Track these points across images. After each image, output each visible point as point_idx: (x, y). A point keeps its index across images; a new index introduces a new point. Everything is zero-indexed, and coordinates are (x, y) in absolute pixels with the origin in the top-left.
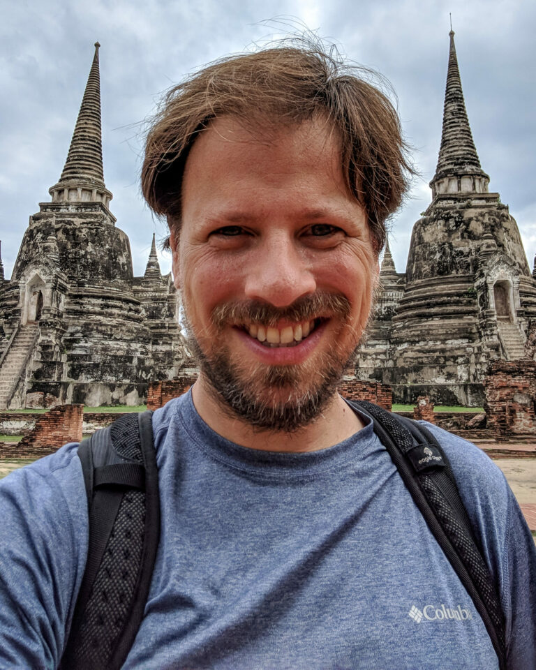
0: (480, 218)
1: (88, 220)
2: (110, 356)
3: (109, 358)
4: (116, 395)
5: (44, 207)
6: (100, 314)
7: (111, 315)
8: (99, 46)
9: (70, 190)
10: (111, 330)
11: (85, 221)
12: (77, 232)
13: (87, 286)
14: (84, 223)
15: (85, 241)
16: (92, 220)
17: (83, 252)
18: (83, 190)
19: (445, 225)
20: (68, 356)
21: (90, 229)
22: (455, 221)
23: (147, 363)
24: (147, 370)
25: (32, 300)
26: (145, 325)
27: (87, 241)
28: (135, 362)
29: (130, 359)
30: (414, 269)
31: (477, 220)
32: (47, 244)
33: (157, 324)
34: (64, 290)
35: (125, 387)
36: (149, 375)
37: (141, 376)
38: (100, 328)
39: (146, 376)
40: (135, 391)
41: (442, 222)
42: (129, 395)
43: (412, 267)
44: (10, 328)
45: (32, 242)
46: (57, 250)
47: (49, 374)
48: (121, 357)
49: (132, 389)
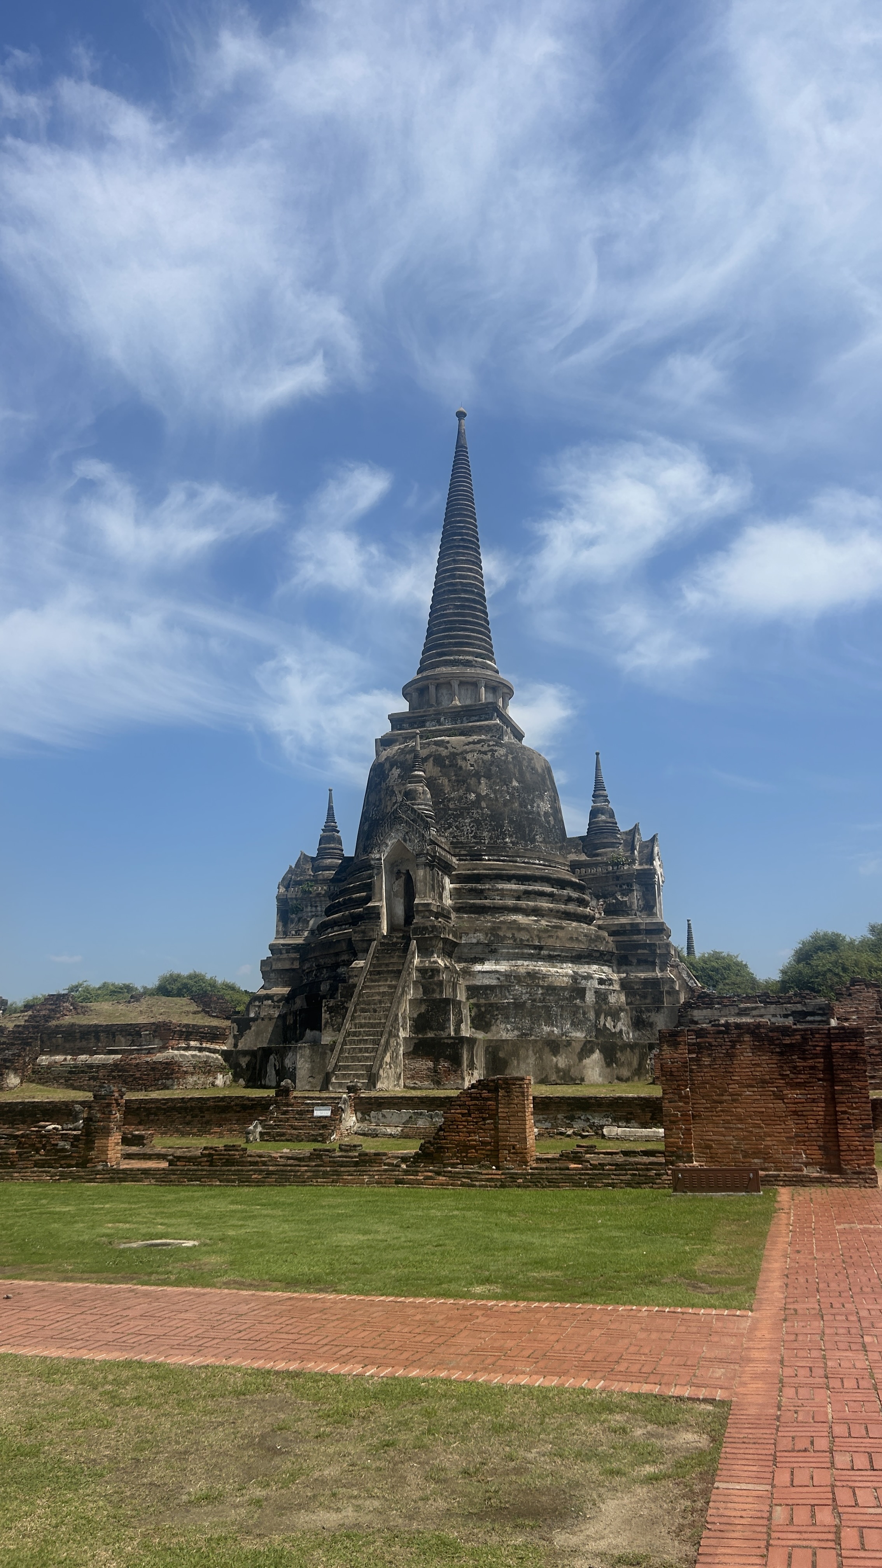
1: (475, 738)
2: (542, 987)
3: (540, 992)
4: (561, 1061)
5: (396, 720)
6: (516, 910)
7: (536, 912)
9: (438, 687)
10: (540, 938)
11: (471, 739)
12: (460, 762)
13: (487, 858)
14: (470, 743)
15: (474, 775)
16: (483, 737)
17: (473, 796)
18: (461, 684)
20: (469, 988)
21: (480, 752)
23: (612, 999)
24: (615, 1014)
25: (396, 889)
26: (600, 927)
27: (477, 775)
28: (590, 997)
29: (581, 993)
32: (410, 786)
33: (622, 925)
34: (447, 868)
35: (577, 1047)
36: (620, 1024)
37: (605, 1025)
38: (518, 935)
39: (614, 1027)
40: (597, 1055)
42: (587, 1061)
44: (363, 941)
45: (383, 785)
46: (429, 796)
47: (439, 1023)
48: (563, 989)
49: (592, 1051)
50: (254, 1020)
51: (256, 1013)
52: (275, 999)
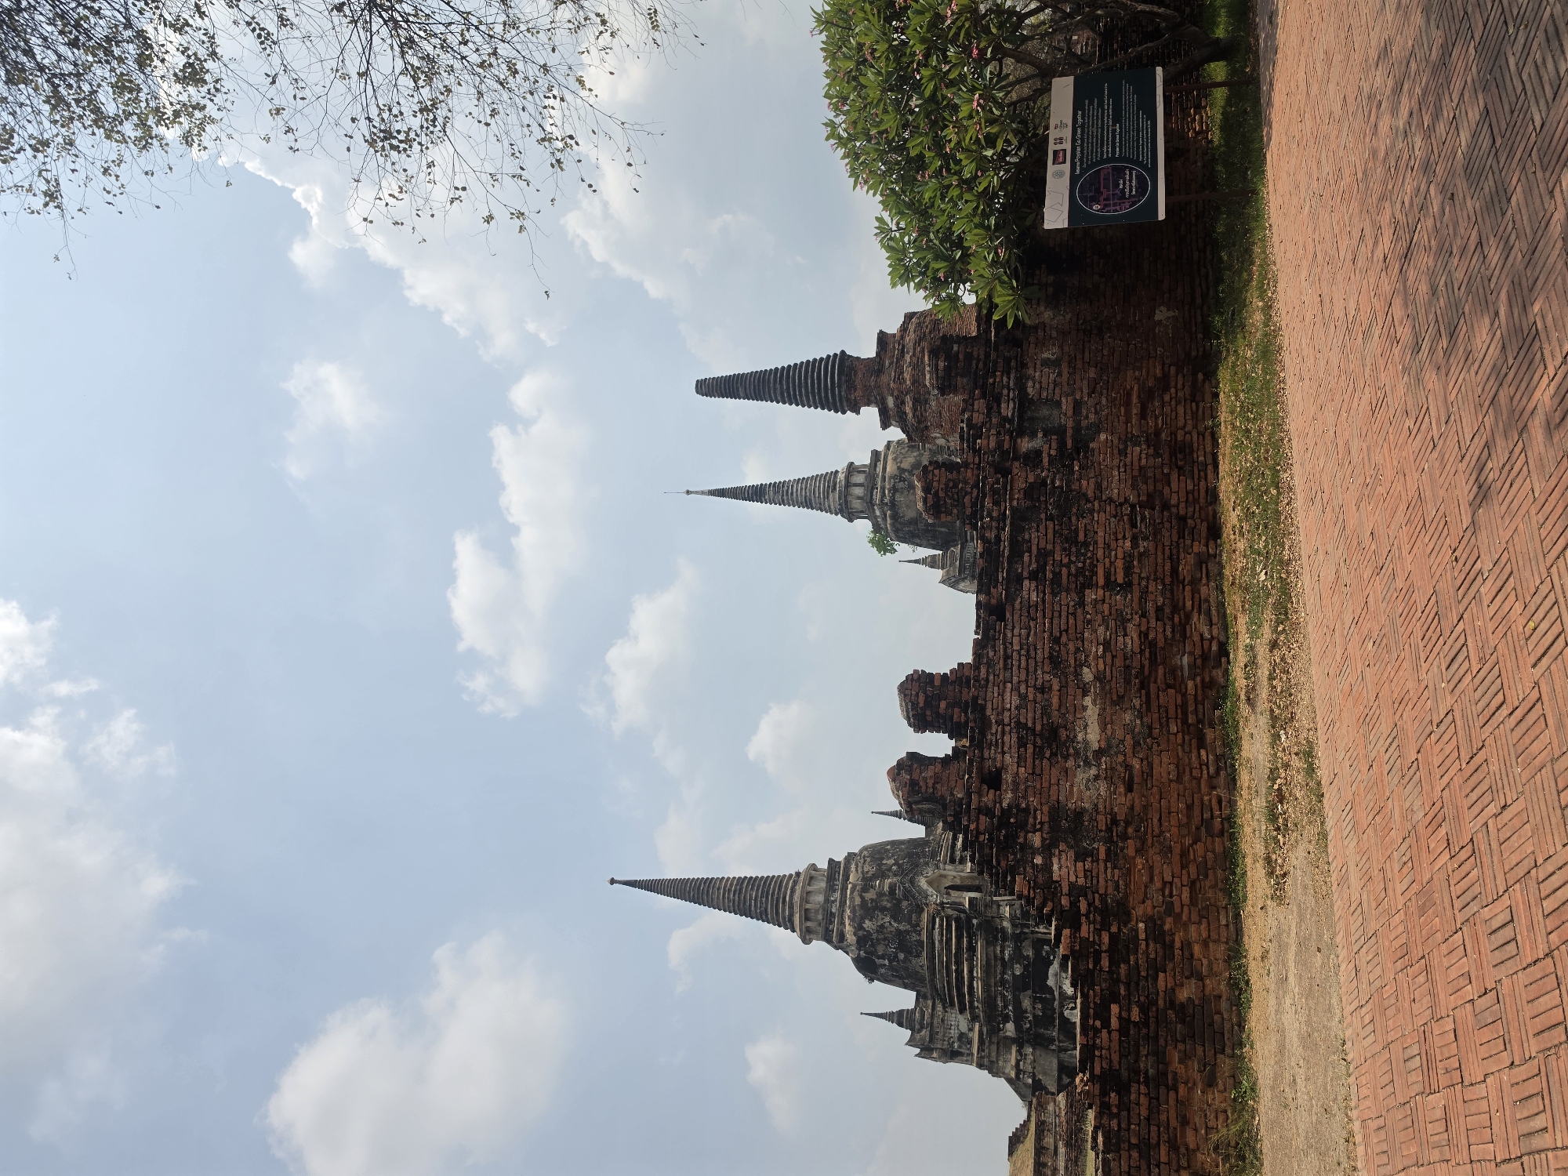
0: (899, 460)
8: (613, 879)
9: (807, 902)
19: (902, 493)
22: (899, 482)
27: (880, 865)
30: (943, 530)
31: (901, 462)
41: (897, 495)
43: (941, 532)
50: (1034, 1076)
51: (1029, 1077)
52: (1019, 1058)
